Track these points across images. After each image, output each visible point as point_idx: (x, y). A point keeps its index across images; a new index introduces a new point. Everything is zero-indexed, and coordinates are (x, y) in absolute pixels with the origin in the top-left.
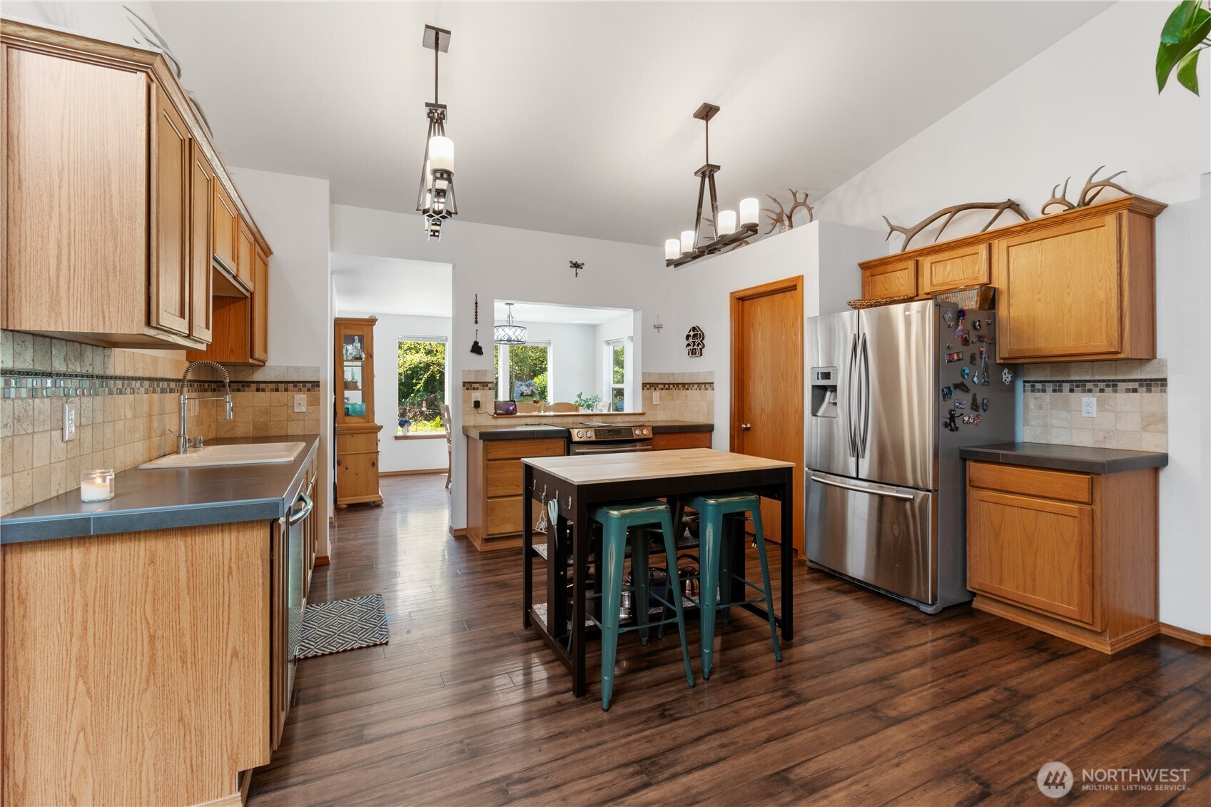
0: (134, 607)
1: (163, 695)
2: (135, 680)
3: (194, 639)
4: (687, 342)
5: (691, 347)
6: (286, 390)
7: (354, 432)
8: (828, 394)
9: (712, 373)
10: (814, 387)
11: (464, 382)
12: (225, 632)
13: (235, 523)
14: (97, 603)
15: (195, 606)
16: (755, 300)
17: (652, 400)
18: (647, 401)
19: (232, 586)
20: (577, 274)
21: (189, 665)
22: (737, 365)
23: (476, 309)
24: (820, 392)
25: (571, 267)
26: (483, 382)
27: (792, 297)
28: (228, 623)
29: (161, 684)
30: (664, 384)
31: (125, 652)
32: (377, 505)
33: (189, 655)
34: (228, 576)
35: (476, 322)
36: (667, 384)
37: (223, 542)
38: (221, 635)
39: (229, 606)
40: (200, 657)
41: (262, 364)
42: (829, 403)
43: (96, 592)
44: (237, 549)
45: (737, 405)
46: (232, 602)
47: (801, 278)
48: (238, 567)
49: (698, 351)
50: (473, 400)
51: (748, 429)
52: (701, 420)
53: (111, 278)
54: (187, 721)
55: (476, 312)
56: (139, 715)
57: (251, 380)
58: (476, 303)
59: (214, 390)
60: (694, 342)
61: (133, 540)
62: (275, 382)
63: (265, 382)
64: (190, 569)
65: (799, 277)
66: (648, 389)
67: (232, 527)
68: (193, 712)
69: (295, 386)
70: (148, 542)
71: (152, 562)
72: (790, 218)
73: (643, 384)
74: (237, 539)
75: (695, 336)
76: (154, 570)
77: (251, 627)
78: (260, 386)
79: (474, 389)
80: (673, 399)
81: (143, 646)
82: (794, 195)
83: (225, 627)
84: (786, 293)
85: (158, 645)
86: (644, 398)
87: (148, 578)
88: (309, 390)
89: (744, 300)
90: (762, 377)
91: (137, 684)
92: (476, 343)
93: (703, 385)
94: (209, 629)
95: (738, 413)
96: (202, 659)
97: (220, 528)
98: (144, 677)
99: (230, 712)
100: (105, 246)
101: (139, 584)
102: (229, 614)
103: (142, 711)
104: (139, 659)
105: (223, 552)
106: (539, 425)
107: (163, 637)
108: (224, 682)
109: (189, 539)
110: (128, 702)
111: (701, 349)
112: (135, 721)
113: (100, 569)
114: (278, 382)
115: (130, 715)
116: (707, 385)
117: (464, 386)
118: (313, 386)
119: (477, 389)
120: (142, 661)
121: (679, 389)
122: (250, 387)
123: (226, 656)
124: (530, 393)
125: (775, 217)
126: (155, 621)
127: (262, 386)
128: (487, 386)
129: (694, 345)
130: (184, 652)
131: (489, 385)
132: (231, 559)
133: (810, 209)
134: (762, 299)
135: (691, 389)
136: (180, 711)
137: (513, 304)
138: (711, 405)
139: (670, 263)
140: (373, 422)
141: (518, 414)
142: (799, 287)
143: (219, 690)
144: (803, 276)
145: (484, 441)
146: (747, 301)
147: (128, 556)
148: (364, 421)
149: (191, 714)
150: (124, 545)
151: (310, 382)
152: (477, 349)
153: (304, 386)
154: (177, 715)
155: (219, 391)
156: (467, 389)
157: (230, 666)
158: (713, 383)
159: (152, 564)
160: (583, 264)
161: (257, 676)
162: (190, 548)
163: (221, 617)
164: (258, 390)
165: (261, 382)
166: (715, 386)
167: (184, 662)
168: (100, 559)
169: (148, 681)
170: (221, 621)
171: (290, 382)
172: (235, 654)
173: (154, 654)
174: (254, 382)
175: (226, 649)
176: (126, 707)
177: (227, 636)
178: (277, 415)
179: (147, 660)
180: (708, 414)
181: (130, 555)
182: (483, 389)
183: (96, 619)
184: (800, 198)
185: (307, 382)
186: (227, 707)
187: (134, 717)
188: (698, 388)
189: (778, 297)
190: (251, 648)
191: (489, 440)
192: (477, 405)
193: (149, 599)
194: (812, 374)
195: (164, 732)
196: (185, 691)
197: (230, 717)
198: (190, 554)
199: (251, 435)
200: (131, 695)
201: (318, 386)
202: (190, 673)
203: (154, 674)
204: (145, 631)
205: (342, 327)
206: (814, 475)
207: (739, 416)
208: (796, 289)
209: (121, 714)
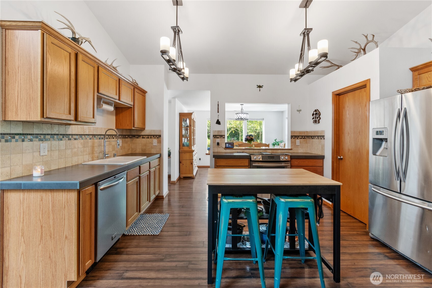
0: (37, 215)
1: (45, 248)
2: (37, 240)
3: (54, 230)
4: (313, 117)
5: (315, 119)
6: (151, 138)
7: (186, 152)
8: (384, 143)
9: (323, 131)
10: (374, 139)
11: (213, 135)
12: (63, 228)
13: (66, 189)
14: (27, 212)
15: (54, 217)
16: (345, 95)
17: (296, 143)
18: (293, 143)
19: (65, 212)
20: (260, 90)
21: (52, 238)
22: (335, 127)
23: (218, 107)
24: (379, 142)
25: (257, 87)
26: (221, 135)
27: (365, 91)
28: (64, 226)
29: (44, 243)
30: (302, 136)
31: (34, 230)
32: (192, 178)
33: (52, 235)
34: (64, 208)
35: (218, 112)
36: (304, 136)
37: (62, 195)
38: (62, 229)
39: (64, 219)
40: (56, 236)
41: (144, 129)
42: (385, 148)
43: (26, 208)
44: (67, 199)
45: (335, 146)
46: (65, 218)
47: (369, 80)
48: (67, 205)
49: (317, 121)
50: (217, 142)
51: (341, 159)
52: (318, 153)
53: (31, 102)
54: (51, 258)
55: (218, 108)
56: (38, 253)
57: (141, 134)
58: (218, 105)
59: (131, 138)
60: (316, 117)
61: (36, 192)
62: (148, 135)
63: (145, 135)
64: (53, 204)
65: (367, 80)
66: (294, 138)
67: (66, 190)
68: (53, 255)
69: (154, 137)
70: (41, 193)
71: (42, 200)
72: (364, 50)
73: (291, 136)
74: (67, 195)
75: (316, 114)
76: (42, 203)
77: (71, 229)
78: (143, 136)
79: (217, 138)
80: (307, 143)
81: (39, 229)
82: (366, 37)
83: (63, 227)
84: (362, 89)
85: (43, 229)
86: (292, 142)
87: (41, 206)
88: (158, 138)
89: (340, 95)
90: (349, 133)
91: (37, 242)
92: (218, 120)
93: (320, 137)
94: (58, 227)
95: (336, 151)
96: (56, 237)
97: (62, 190)
98: (39, 240)
99: (65, 258)
100: (30, 91)
101: (38, 207)
102: (64, 222)
103: (39, 251)
104: (38, 233)
105: (62, 199)
106: (243, 152)
107: (45, 227)
108: (63, 247)
109: (52, 193)
110: (35, 247)
111: (319, 120)
112: (37, 254)
113: (27, 200)
114: (149, 135)
115: (35, 252)
116: (321, 137)
117: (213, 137)
118: (159, 137)
119: (218, 138)
120: (39, 234)
121: (310, 139)
122: (140, 137)
123: (63, 237)
124: (250, 139)
125: (357, 51)
126: (42, 221)
127: (144, 136)
128: (222, 137)
129: (316, 118)
130: (51, 233)
131: (223, 136)
132: (65, 202)
133: (376, 43)
134: (349, 93)
135: (315, 139)
136: (50, 254)
137: (243, 105)
138: (323, 147)
139: (291, 80)
140: (192, 149)
141: (234, 148)
142: (368, 86)
143: (61, 249)
144: (370, 79)
145: (215, 158)
146: (341, 96)
147: (35, 197)
148: (188, 148)
149: (53, 256)
150: (34, 193)
151: (158, 135)
152: (218, 122)
153: (156, 137)
154: (49, 255)
155: (132, 138)
156: (215, 138)
157: (65, 242)
158: (324, 136)
159: (42, 201)
160: (263, 86)
161: (73, 247)
162: (52, 196)
163: (62, 223)
164: (143, 138)
165: (144, 135)
166: (325, 137)
167: (51, 237)
168: (27, 197)
169: (40, 241)
170: (62, 224)
171: (152, 135)
172: (66, 237)
173: (42, 233)
174: (142, 135)
175: (64, 235)
176: (34, 249)
177: (64, 230)
178: (148, 146)
179: (40, 234)
180: (322, 150)
181: (36, 197)
182: (221, 138)
183: (26, 217)
184: (370, 38)
185: (157, 135)
186: (64, 256)
187: (37, 253)
188: (318, 138)
189: (357, 92)
190: (71, 236)
191: (217, 158)
192: (218, 144)
193: (41, 213)
194: (373, 132)
195: (45, 261)
196: (51, 247)
197: (65, 260)
198: (53, 199)
199: (141, 153)
200: (36, 245)
201: (161, 137)
202: (52, 241)
203: (42, 239)
204: (40, 224)
205: (182, 116)
206: (374, 187)
207: (336, 152)
208: (366, 87)
209: (33, 251)
